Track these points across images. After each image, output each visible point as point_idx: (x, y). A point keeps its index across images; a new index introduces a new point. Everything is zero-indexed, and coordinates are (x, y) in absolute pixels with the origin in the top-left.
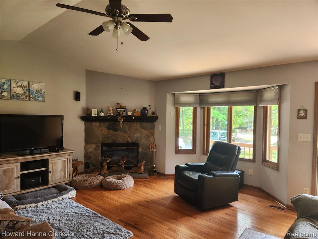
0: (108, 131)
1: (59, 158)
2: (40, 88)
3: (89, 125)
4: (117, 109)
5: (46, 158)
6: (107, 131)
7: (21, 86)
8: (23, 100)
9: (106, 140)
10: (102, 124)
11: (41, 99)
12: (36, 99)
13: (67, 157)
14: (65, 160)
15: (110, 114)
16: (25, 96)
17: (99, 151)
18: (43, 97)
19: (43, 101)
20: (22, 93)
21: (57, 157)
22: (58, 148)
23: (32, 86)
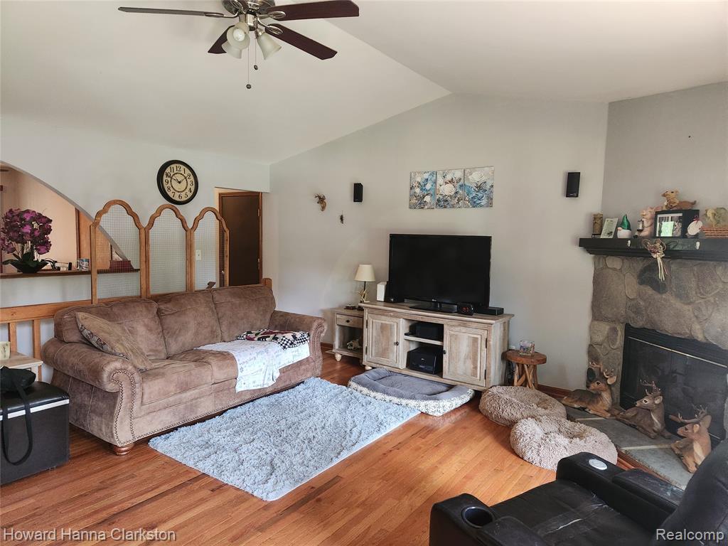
0: (642, 287)
1: (463, 329)
2: (484, 179)
3: (601, 266)
4: (657, 213)
5: (440, 322)
6: (637, 286)
7: (451, 181)
8: (453, 206)
9: (633, 315)
10: (627, 263)
11: (484, 202)
12: (475, 202)
13: (480, 331)
14: (475, 336)
15: (640, 231)
16: (457, 198)
17: (615, 347)
18: (490, 199)
19: (490, 204)
20: (453, 193)
21: (460, 325)
22: (470, 309)
23: (470, 177)
